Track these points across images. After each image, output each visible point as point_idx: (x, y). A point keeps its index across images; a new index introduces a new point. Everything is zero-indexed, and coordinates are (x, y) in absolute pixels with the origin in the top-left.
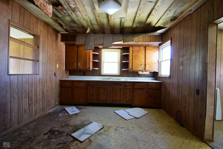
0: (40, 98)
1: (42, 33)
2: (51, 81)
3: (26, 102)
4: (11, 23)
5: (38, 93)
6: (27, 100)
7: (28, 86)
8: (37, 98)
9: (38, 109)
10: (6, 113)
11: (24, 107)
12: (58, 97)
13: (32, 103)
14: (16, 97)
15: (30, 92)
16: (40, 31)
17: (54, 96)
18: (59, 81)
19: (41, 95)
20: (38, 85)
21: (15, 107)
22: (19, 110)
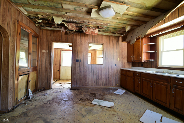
0: (103, 77)
1: (105, 42)
2: (112, 69)
3: (95, 77)
4: (89, 43)
5: (102, 74)
6: (96, 76)
7: (96, 70)
8: (101, 77)
9: (102, 83)
10: (86, 79)
11: (94, 79)
12: (119, 80)
13: (98, 79)
14: (91, 74)
15: (97, 73)
16: (104, 41)
17: (115, 79)
18: (120, 70)
19: (104, 76)
20: (102, 70)
21: (90, 78)
22: (91, 80)
